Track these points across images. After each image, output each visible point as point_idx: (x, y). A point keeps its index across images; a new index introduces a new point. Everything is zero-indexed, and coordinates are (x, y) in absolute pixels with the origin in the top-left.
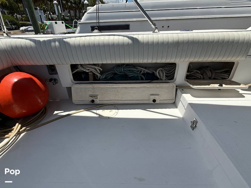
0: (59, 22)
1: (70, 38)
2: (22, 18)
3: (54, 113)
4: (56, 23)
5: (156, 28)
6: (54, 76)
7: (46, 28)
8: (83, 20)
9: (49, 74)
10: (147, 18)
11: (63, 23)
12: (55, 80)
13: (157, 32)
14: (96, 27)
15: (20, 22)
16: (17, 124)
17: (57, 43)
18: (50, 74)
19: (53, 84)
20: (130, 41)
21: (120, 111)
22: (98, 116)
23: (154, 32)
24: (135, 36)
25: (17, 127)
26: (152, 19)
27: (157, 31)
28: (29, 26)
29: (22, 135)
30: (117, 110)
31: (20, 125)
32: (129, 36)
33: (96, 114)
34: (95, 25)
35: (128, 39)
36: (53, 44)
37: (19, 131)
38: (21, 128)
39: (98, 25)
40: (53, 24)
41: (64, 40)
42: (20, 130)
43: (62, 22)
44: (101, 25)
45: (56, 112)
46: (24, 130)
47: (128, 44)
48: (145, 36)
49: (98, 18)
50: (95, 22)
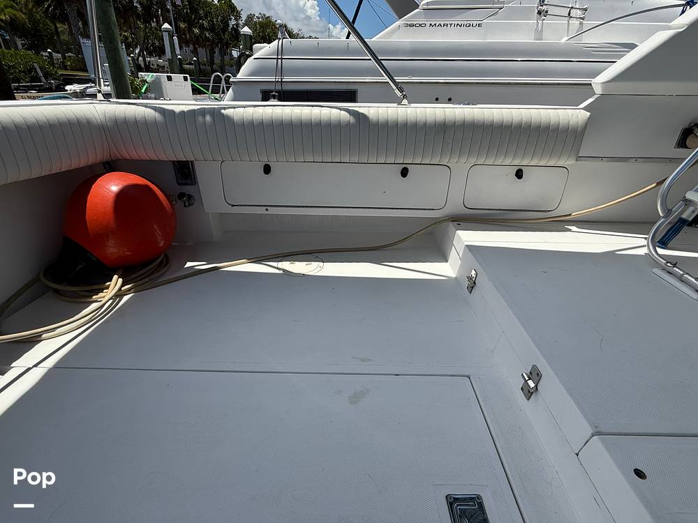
0: (178, 77)
1: (235, 108)
2: (63, 63)
3: (186, 266)
4: (169, 79)
5: (405, 97)
6: (188, 189)
7: (143, 91)
8: (242, 75)
9: (176, 185)
10: (386, 77)
11: (186, 79)
12: (190, 197)
13: (407, 103)
14: (274, 93)
15: (60, 72)
16: (115, 277)
17: (208, 118)
18: (179, 184)
19: (185, 206)
20: (352, 120)
21: (327, 265)
22: (281, 272)
23: (399, 103)
24: (361, 110)
25: (116, 283)
26: (398, 79)
27: (405, 101)
28: (88, 83)
29: (126, 298)
30: (321, 264)
31: (120, 280)
32: (350, 108)
33: (278, 268)
34: (272, 87)
35: (349, 115)
36: (200, 119)
37: (120, 289)
38: (123, 285)
39: (278, 87)
40: (162, 80)
41: (223, 111)
42: (123, 289)
43: (184, 77)
44: (286, 87)
45: (189, 264)
46: (129, 290)
47: (348, 124)
48: (381, 111)
49: (281, 71)
50: (273, 82)
